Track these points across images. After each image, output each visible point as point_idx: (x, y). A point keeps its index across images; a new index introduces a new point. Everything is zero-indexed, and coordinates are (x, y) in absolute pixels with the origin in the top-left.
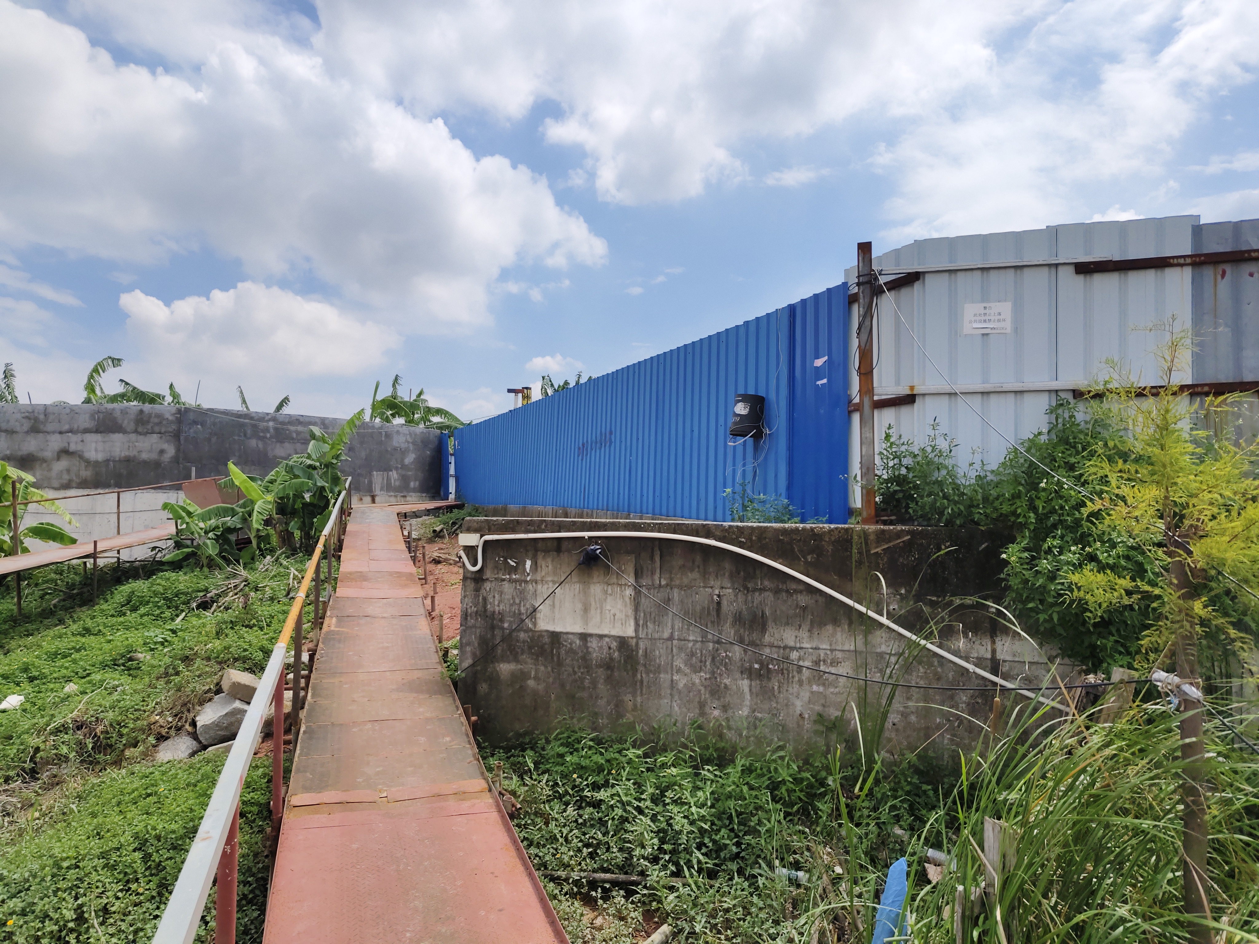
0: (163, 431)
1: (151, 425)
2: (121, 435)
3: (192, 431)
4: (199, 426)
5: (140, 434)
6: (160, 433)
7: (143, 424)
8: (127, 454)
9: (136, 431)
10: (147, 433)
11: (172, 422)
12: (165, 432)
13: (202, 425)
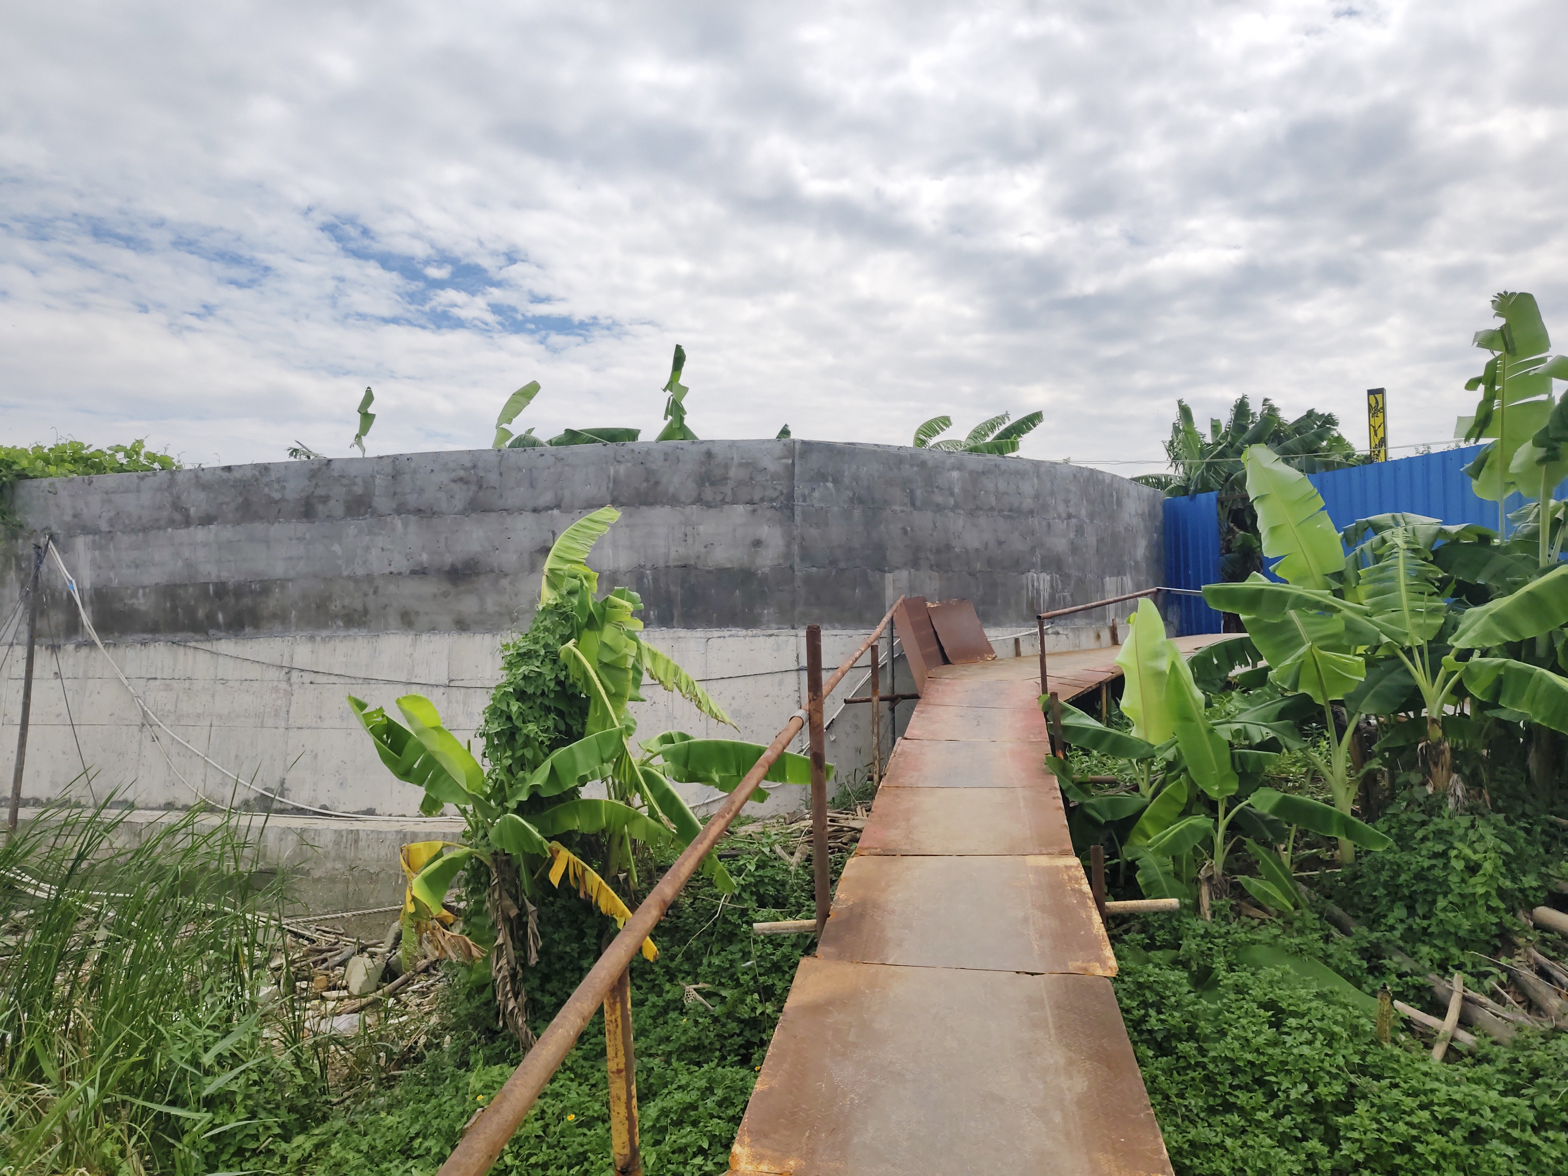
0: (757, 498)
1: (731, 484)
2: (667, 508)
3: (816, 494)
4: (830, 485)
5: (709, 505)
6: (751, 502)
7: (712, 484)
8: (682, 550)
9: (699, 500)
10: (723, 502)
11: (774, 477)
12: (762, 500)
13: (835, 481)
